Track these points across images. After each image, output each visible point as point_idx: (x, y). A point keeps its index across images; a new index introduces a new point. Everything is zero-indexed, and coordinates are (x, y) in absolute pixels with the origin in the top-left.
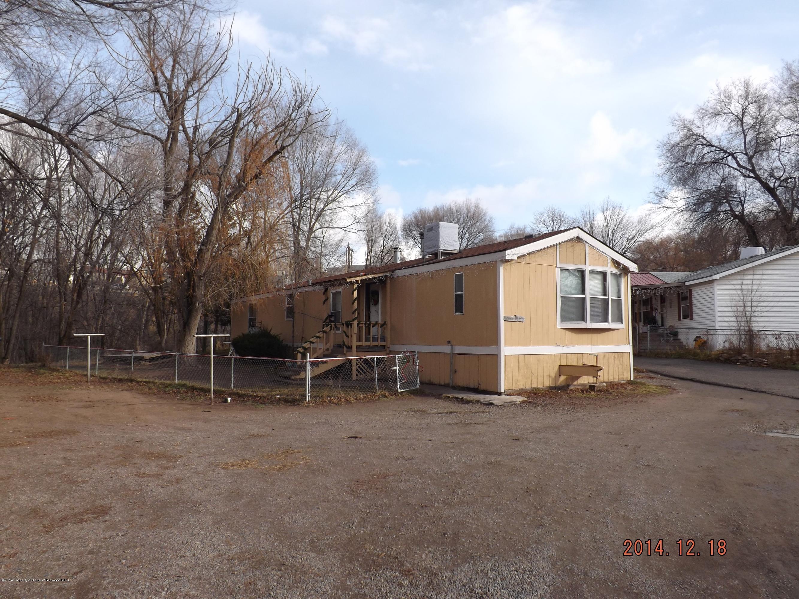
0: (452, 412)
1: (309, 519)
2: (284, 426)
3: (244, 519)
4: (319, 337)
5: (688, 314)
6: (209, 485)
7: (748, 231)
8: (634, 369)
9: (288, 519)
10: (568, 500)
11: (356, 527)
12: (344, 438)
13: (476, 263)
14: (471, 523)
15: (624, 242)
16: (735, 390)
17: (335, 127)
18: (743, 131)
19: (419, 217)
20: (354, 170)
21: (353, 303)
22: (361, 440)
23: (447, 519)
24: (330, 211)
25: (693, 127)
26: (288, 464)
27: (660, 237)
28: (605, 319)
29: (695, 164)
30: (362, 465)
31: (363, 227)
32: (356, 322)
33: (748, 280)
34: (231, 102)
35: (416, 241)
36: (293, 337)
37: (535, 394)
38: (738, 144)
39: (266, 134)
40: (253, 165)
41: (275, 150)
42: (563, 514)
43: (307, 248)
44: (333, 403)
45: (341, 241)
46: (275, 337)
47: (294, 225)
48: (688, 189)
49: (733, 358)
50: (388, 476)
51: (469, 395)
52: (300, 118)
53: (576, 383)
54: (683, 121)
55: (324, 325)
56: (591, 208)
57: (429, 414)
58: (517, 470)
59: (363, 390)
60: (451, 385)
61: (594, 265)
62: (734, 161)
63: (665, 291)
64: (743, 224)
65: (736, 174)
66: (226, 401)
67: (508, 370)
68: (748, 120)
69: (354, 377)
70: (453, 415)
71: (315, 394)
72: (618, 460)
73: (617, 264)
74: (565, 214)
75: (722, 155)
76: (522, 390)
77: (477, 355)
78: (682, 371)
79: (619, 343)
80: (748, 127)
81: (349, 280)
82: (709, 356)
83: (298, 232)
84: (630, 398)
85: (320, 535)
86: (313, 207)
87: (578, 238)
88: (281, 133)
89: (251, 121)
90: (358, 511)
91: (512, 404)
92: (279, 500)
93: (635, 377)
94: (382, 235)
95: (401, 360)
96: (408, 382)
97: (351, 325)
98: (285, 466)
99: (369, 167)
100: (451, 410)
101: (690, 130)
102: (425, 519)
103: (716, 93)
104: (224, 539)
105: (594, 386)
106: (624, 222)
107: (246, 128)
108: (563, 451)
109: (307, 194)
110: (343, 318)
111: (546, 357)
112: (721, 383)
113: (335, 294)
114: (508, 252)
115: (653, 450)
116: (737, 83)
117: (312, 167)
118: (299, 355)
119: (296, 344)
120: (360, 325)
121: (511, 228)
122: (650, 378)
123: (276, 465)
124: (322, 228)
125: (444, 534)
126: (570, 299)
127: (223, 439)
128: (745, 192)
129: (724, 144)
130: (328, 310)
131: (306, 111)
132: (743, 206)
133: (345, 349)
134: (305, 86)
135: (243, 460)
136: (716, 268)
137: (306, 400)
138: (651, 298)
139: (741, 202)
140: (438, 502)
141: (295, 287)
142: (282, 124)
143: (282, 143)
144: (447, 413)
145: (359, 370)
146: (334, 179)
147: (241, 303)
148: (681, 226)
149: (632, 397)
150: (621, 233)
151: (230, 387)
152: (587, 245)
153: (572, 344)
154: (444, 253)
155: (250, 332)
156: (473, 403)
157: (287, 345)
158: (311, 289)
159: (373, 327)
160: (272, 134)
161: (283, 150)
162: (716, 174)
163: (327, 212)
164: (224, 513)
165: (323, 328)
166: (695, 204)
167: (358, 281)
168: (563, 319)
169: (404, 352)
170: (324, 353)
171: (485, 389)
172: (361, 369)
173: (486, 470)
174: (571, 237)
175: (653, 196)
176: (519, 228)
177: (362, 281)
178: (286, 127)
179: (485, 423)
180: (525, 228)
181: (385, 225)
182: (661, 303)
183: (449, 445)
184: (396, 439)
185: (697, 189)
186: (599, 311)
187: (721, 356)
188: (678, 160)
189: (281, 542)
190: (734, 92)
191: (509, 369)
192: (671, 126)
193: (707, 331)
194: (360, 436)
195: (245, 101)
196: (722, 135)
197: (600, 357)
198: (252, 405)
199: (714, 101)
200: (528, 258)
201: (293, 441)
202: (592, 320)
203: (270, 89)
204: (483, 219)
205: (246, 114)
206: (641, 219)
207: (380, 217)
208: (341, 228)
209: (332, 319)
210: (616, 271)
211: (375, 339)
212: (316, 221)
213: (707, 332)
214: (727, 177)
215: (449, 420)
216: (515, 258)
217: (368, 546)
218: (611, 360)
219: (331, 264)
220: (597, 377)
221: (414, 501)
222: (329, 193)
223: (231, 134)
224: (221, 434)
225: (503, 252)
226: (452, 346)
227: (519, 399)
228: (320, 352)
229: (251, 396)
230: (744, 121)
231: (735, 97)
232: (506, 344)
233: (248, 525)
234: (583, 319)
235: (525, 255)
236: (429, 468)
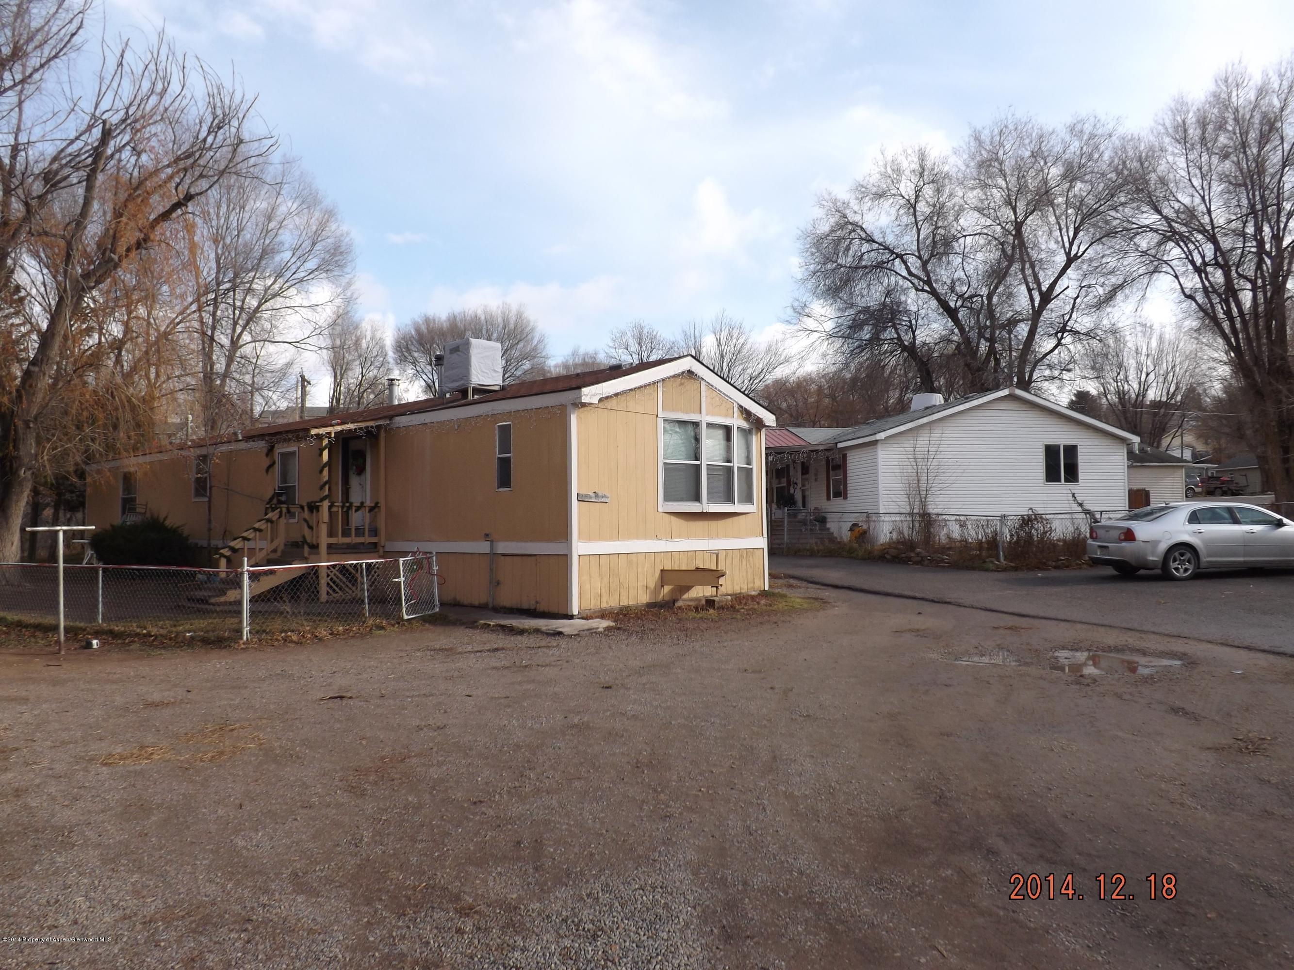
0: (497, 650)
1: (282, 840)
2: (209, 684)
3: (161, 849)
4: (260, 530)
5: (841, 492)
6: (81, 796)
7: (920, 370)
8: (769, 575)
9: (244, 843)
10: (701, 774)
11: (368, 845)
12: (321, 700)
13: (534, 407)
14: (559, 823)
15: (746, 382)
16: (910, 601)
17: (280, 167)
18: (916, 223)
19: (424, 328)
20: (314, 244)
21: (321, 471)
22: (351, 702)
23: (519, 819)
24: (269, 312)
25: (847, 211)
26: (227, 749)
27: (796, 375)
28: (730, 499)
29: (850, 267)
30: (361, 743)
31: (328, 342)
32: (326, 504)
33: (922, 441)
34: (87, 105)
35: (419, 369)
36: (210, 529)
37: (625, 615)
38: (908, 242)
39: (157, 171)
40: (132, 224)
41: (175, 200)
42: (697, 796)
43: (226, 375)
44: (292, 641)
45: (289, 365)
46: (174, 532)
47: (204, 334)
48: (840, 304)
49: (903, 555)
50: (409, 757)
51: (522, 621)
52: (221, 146)
53: (685, 596)
54: (835, 202)
55: (267, 509)
56: (697, 326)
57: (459, 653)
58: (617, 734)
59: (342, 618)
60: (491, 605)
61: (713, 415)
62: (903, 266)
63: (809, 456)
64: (915, 360)
65: (905, 286)
66: (89, 645)
67: (583, 578)
68: (923, 208)
69: (324, 597)
70: (500, 654)
71: (258, 628)
72: (764, 711)
73: (747, 414)
74: (659, 335)
75: (887, 256)
76: (605, 610)
77: (535, 555)
78: (834, 575)
79: (748, 535)
80: (922, 218)
81: (313, 432)
82: (870, 553)
83: (211, 346)
84: (766, 617)
85: (307, 864)
86: (238, 304)
87: (690, 372)
88: (185, 170)
89: (127, 144)
90: (367, 819)
91: (592, 632)
92: (221, 812)
93: (770, 586)
94: (360, 356)
95: (407, 565)
96: (420, 603)
97: (317, 508)
98: (222, 753)
99: (340, 241)
100: (496, 646)
101: (845, 216)
102: (482, 823)
103: (881, 163)
104: (129, 887)
105: (714, 601)
106: (744, 351)
107: (117, 156)
108: (682, 702)
109: (229, 281)
110: (302, 497)
111: (642, 558)
112: (890, 591)
113: (286, 456)
114: (585, 390)
115: (812, 693)
116: (910, 151)
117: (238, 235)
118: (223, 561)
119: (214, 543)
120: (334, 509)
121: (574, 354)
122: (790, 586)
123: (205, 753)
124: (254, 341)
125: (519, 843)
126: (677, 466)
127: (95, 713)
128: (917, 313)
129: (890, 240)
130: (271, 484)
131: (232, 135)
132: (914, 333)
133: (306, 549)
134: (231, 91)
135: (142, 748)
136: (879, 424)
137: (242, 639)
138: (788, 466)
139: (911, 327)
140: (499, 793)
141: (212, 442)
142: (188, 155)
143: (189, 188)
144: (489, 651)
145: (332, 584)
146: (277, 258)
147: (109, 470)
148: (830, 359)
149: (769, 616)
150: (741, 367)
151: (95, 619)
152: (703, 383)
153: (680, 536)
154: (477, 390)
155: (124, 522)
156: (529, 633)
157: (197, 544)
158: (243, 445)
159: (356, 511)
160: (169, 171)
161: (189, 200)
162: (878, 284)
163: (266, 315)
164: (120, 842)
165: (266, 514)
166: (850, 327)
167: (329, 433)
168: (668, 498)
169: (414, 553)
170: (269, 557)
171: (546, 610)
172: (334, 582)
173: (567, 737)
174: (680, 371)
175: (790, 311)
176: (586, 354)
177: (337, 434)
178: (196, 161)
179: (554, 663)
180: (596, 354)
181: (364, 341)
182: (803, 474)
183: (502, 701)
184: (412, 697)
185: (852, 305)
186: (720, 485)
187: (887, 553)
188: (827, 259)
189: (238, 883)
190: (905, 165)
191: (585, 578)
192: (817, 207)
193: (868, 515)
194: (349, 695)
195: (115, 107)
196: (888, 227)
197: (722, 556)
198: (141, 650)
199: (878, 176)
200: (614, 401)
201: (229, 710)
202: (710, 500)
203: (165, 90)
204: (529, 337)
205: (118, 131)
206: (770, 346)
207: (357, 327)
208: (290, 343)
209: (283, 498)
210: (745, 425)
211: (359, 532)
212: (244, 328)
213: (868, 517)
214: (893, 289)
215: (494, 663)
216: (595, 400)
217: (394, 874)
218: (737, 561)
219: (271, 402)
220: (717, 587)
221: (459, 794)
222: (269, 282)
223: (91, 165)
224: (89, 704)
225: (577, 391)
226: (492, 541)
227: (602, 624)
228: (261, 555)
229: (137, 635)
230: (918, 209)
231: (906, 173)
232: (580, 538)
233: (171, 860)
234: (697, 498)
235: (611, 397)
236: (476, 741)
